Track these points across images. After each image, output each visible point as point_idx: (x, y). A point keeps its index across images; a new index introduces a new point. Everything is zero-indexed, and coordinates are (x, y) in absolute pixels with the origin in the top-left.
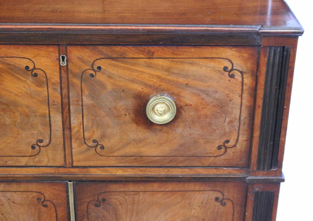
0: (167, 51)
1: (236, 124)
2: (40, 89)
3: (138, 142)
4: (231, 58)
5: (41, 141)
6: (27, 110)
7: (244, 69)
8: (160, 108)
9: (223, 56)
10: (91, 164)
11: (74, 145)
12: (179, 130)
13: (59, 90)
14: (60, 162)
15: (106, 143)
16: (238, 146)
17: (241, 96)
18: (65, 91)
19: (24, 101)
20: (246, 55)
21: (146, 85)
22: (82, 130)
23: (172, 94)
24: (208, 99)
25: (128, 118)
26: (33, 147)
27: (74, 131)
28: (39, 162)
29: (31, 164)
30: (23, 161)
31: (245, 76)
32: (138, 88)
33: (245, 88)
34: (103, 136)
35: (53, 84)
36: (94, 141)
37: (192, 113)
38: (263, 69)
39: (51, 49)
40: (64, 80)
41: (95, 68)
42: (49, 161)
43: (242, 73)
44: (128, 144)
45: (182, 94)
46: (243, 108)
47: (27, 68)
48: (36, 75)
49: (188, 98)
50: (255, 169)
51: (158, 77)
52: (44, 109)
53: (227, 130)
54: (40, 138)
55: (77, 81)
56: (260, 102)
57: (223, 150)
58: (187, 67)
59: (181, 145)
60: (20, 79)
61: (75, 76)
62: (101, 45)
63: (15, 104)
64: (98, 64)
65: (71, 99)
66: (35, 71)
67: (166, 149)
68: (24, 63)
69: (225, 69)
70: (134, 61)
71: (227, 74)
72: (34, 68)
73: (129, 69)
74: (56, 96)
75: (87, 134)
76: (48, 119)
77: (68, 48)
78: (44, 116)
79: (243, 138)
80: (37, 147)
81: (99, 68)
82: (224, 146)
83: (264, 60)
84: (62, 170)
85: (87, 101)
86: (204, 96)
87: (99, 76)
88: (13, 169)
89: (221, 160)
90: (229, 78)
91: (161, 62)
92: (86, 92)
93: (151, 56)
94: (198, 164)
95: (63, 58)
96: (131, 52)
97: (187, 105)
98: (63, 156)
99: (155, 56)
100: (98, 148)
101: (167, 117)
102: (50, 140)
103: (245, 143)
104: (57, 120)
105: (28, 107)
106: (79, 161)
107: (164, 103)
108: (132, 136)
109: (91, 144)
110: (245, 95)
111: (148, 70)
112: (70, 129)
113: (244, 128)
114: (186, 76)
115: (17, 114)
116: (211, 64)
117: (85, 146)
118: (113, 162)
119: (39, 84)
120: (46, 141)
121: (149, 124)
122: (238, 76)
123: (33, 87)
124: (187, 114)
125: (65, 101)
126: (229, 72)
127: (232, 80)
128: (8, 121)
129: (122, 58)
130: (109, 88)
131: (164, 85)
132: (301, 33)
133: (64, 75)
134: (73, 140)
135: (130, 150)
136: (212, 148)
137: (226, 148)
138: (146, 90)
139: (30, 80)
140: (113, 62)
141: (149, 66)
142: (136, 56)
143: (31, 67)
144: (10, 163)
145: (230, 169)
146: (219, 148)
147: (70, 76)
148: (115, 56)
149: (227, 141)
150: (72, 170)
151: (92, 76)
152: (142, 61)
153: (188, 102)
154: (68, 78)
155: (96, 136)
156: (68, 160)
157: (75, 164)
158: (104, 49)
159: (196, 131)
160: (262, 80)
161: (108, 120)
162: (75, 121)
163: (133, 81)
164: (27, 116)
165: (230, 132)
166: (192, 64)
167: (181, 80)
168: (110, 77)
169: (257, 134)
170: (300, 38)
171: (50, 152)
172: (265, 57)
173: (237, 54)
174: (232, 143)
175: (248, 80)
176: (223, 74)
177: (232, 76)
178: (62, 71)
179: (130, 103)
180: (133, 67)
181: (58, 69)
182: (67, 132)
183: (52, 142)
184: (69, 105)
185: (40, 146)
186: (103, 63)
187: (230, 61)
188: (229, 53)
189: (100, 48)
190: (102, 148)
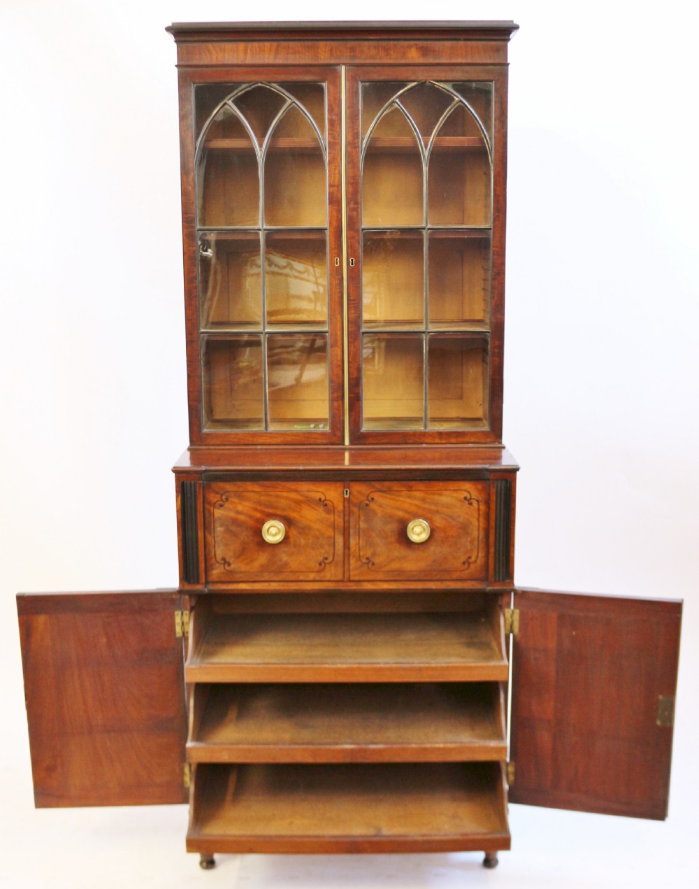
0: (421, 486)
1: (476, 543)
2: (328, 516)
3: (400, 559)
4: (469, 490)
5: (326, 559)
6: (317, 533)
7: (480, 498)
8: (417, 529)
9: (464, 488)
10: (365, 578)
11: (352, 561)
12: (432, 548)
13: (342, 516)
14: (340, 577)
15: (377, 560)
16: (479, 562)
17: (478, 520)
18: (347, 518)
19: (317, 526)
20: (480, 487)
21: (406, 512)
22: (358, 549)
23: (426, 519)
24: (454, 523)
25: (393, 539)
26: (320, 564)
27: (352, 550)
28: (324, 576)
29: (318, 578)
30: (312, 576)
31: (480, 504)
32: (401, 514)
33: (481, 513)
34: (374, 554)
35: (339, 512)
36: (367, 559)
37: (442, 535)
38: (493, 498)
39: (338, 484)
40: (347, 509)
41: (370, 499)
42: (331, 576)
43: (478, 501)
44: (393, 560)
45: (434, 519)
46: (481, 529)
47: (320, 499)
48: (326, 505)
49: (439, 521)
50: (493, 580)
51: (416, 505)
52: (330, 532)
53: (469, 548)
54: (326, 556)
55: (355, 510)
56: (492, 523)
57: (467, 565)
58: (437, 498)
59: (434, 561)
60: (313, 508)
61: (355, 505)
62: (374, 481)
63: (310, 528)
64: (372, 495)
65: (351, 524)
66: (326, 502)
67: (421, 565)
68: (318, 496)
69: (465, 498)
70: (397, 493)
71: (466, 502)
72: (325, 500)
73: (393, 499)
74: (339, 521)
75: (362, 553)
76: (333, 540)
77: (352, 484)
78: (329, 537)
79: (481, 555)
80: (323, 564)
81: (373, 499)
82: (467, 562)
83: (493, 490)
84: (341, 584)
85: (362, 525)
86: (450, 520)
87: (373, 506)
88: (304, 583)
89: (465, 574)
90: (468, 506)
91: (417, 494)
92: (362, 518)
93: (410, 489)
94: (448, 578)
95: (347, 491)
96: (396, 486)
97: (438, 527)
98: (342, 571)
99: (414, 489)
100: (370, 565)
101: (424, 537)
102: (333, 558)
103: (483, 559)
104: (340, 540)
105: (318, 530)
106: (354, 576)
107: (420, 525)
108: (396, 554)
109: (364, 561)
110: (481, 519)
111: (408, 500)
112: (349, 548)
113: (482, 545)
114: (437, 504)
115: (310, 536)
116: (455, 494)
117: (360, 563)
118: (381, 576)
119: (328, 512)
120: (330, 559)
121: (409, 543)
122: (475, 504)
123: (323, 515)
124: (438, 535)
125: (347, 525)
126: (468, 501)
127: (470, 506)
128: (303, 542)
129: (389, 491)
130: (380, 514)
131: (420, 512)
132: (518, 469)
133: (346, 504)
134: (351, 558)
135: (395, 566)
136: (458, 564)
137: (469, 563)
138: (407, 516)
139: (321, 509)
140: (382, 494)
141: (409, 497)
142: (400, 489)
143: (323, 499)
144: (302, 578)
145: (473, 583)
146: (464, 563)
147: (351, 505)
148: (384, 489)
149: (470, 558)
150: (349, 584)
151: (367, 505)
152: (403, 493)
153: (438, 525)
154: (349, 507)
155: (369, 554)
156: (346, 576)
157: (352, 578)
158: (377, 485)
159: (446, 549)
160: (493, 506)
161: (377, 540)
162: (353, 542)
163: (398, 509)
164: (317, 538)
165: (472, 550)
166: (440, 495)
167: (433, 508)
168: (380, 506)
169: (492, 550)
170: (517, 472)
171: (333, 568)
172: (494, 487)
173: (473, 487)
174: (473, 559)
175: (482, 507)
176: (463, 502)
177: (471, 504)
178: (346, 502)
179: (393, 527)
180: (398, 498)
181: (342, 500)
182: (347, 551)
183: (336, 559)
184: (349, 528)
185: (325, 564)
186: (376, 496)
187: (469, 492)
188: (467, 486)
189: (373, 483)
190: (373, 564)
